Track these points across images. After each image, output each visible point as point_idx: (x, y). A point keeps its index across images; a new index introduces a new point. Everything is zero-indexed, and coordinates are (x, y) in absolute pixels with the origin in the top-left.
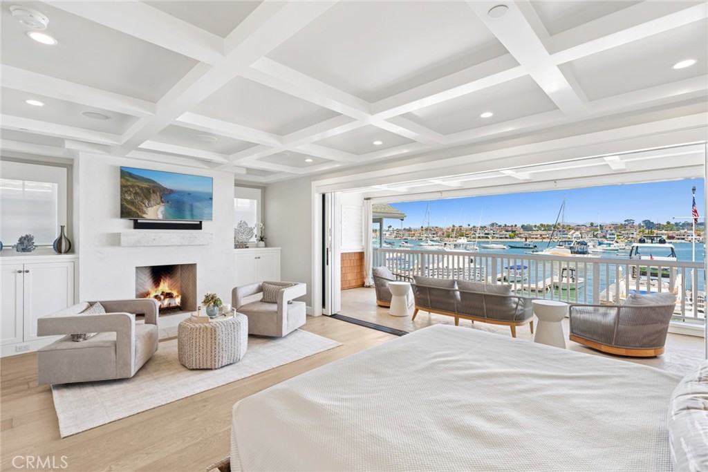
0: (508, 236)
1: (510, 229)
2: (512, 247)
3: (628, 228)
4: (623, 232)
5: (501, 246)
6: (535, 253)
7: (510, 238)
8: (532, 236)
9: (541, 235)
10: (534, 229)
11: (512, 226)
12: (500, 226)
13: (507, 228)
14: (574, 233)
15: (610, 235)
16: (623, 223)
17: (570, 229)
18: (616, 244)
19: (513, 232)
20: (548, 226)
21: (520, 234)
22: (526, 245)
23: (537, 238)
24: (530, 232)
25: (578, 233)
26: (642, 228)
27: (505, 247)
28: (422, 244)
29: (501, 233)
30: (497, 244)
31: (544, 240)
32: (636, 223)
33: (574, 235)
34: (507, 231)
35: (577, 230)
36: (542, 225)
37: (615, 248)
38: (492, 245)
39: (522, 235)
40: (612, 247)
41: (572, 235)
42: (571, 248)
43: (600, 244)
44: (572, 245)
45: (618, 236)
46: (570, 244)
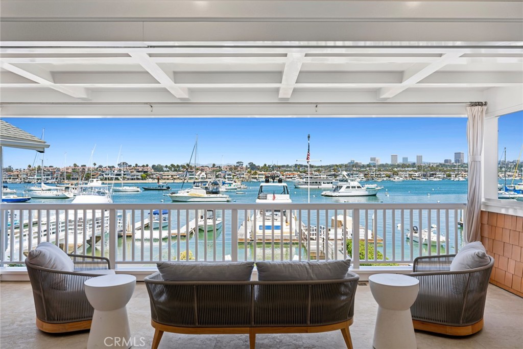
0: (139, 177)
1: (140, 170)
2: (146, 189)
3: (239, 169)
4: (237, 173)
5: (135, 188)
6: (173, 195)
7: (142, 179)
8: (164, 177)
9: (172, 176)
10: (165, 169)
11: (143, 166)
12: (130, 166)
13: (137, 168)
14: (200, 173)
15: (228, 175)
16: (236, 164)
17: (197, 169)
18: (234, 184)
19: (145, 172)
20: (178, 166)
21: (152, 174)
22: (159, 186)
23: (168, 179)
24: (161, 173)
25: (203, 173)
26: (249, 170)
27: (139, 189)
28: (33, 188)
29: (132, 174)
30: (130, 186)
31: (175, 181)
32: (244, 166)
33: (201, 176)
34: (139, 172)
35: (202, 170)
36: (172, 165)
37: (234, 188)
38: (125, 188)
39: (154, 176)
40: (232, 187)
41: (199, 175)
42: (206, 188)
43: (224, 183)
44: (207, 186)
45: (233, 176)
46: (205, 185)
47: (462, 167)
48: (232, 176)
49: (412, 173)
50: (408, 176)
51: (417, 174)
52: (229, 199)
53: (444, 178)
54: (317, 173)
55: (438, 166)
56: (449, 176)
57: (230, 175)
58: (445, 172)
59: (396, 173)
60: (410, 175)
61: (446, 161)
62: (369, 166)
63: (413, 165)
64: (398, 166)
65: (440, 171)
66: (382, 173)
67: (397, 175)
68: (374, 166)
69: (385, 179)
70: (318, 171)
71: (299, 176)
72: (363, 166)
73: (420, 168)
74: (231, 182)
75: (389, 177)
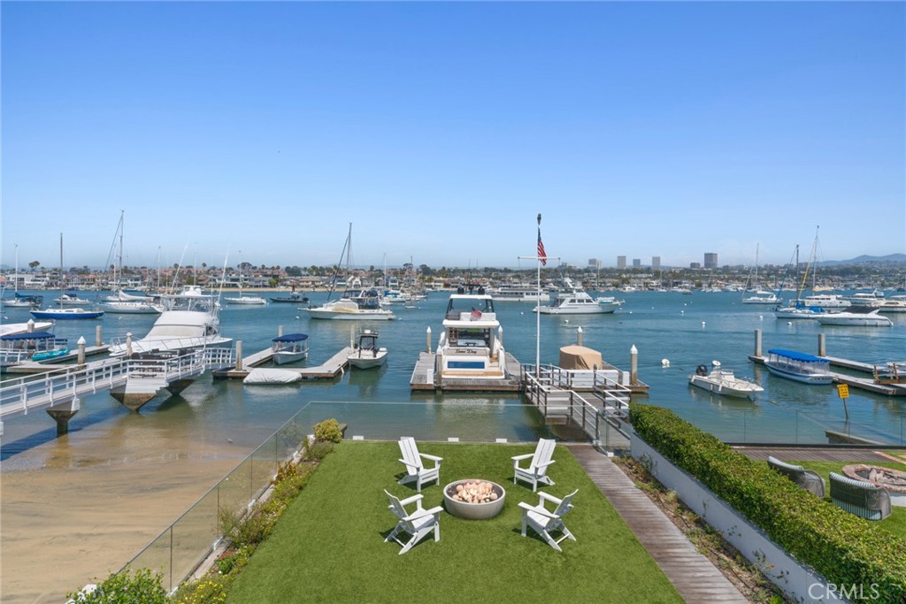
0: (267, 283)
1: (269, 273)
2: (275, 301)
3: (407, 273)
4: (404, 279)
5: (258, 300)
6: (312, 310)
7: (271, 287)
8: (301, 284)
9: (313, 282)
10: (303, 273)
11: (273, 268)
12: (255, 268)
13: (265, 271)
14: (353, 279)
15: (392, 282)
16: (402, 268)
17: (348, 273)
18: (402, 294)
19: (275, 277)
20: (322, 269)
21: (285, 280)
22: (293, 297)
23: (307, 287)
24: (299, 277)
25: (357, 279)
26: (420, 275)
27: (264, 301)
29: (257, 279)
30: (251, 297)
31: (316, 290)
32: (414, 270)
33: (354, 283)
34: (266, 276)
35: (356, 275)
36: (314, 268)
37: (401, 299)
38: (243, 299)
39: (288, 283)
40: (399, 298)
41: (351, 282)
42: (359, 301)
43: (387, 294)
44: (360, 297)
45: (400, 283)
46: (357, 295)
47: (715, 272)
48: (397, 284)
49: (648, 280)
50: (642, 285)
51: (655, 283)
52: (392, 317)
53: (692, 288)
54: (516, 280)
55: (682, 272)
56: (699, 285)
57: (395, 281)
58: (693, 279)
59: (626, 281)
61: (693, 265)
62: (587, 270)
63: (648, 270)
64: (628, 271)
65: (687, 278)
66: (606, 280)
67: (629, 283)
68: (595, 271)
69: (611, 289)
70: (518, 277)
71: (491, 283)
72: (580, 271)
73: (657, 275)
74: (396, 292)
75: (617, 286)
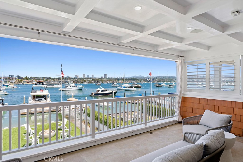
3: (11, 78)
4: (10, 80)
15: (5, 81)
16: (9, 76)
18: (10, 86)
26: (17, 79)
32: (14, 77)
37: (10, 87)
40: (8, 87)
43: (3, 85)
45: (8, 82)
47: (106, 79)
48: (7, 82)
49: (91, 81)
50: (89, 82)
51: (92, 82)
52: (6, 93)
53: (101, 83)
54: (53, 81)
55: (99, 79)
56: (103, 82)
58: (101, 81)
59: (85, 81)
60: (90, 82)
61: (101, 77)
62: (74, 78)
63: (91, 78)
64: (85, 78)
65: (100, 80)
66: (80, 81)
67: (86, 82)
68: (77, 78)
69: (81, 83)
70: (54, 80)
71: (44, 82)
72: (72, 78)
73: (93, 79)
74: (7, 85)
75: (83, 83)
